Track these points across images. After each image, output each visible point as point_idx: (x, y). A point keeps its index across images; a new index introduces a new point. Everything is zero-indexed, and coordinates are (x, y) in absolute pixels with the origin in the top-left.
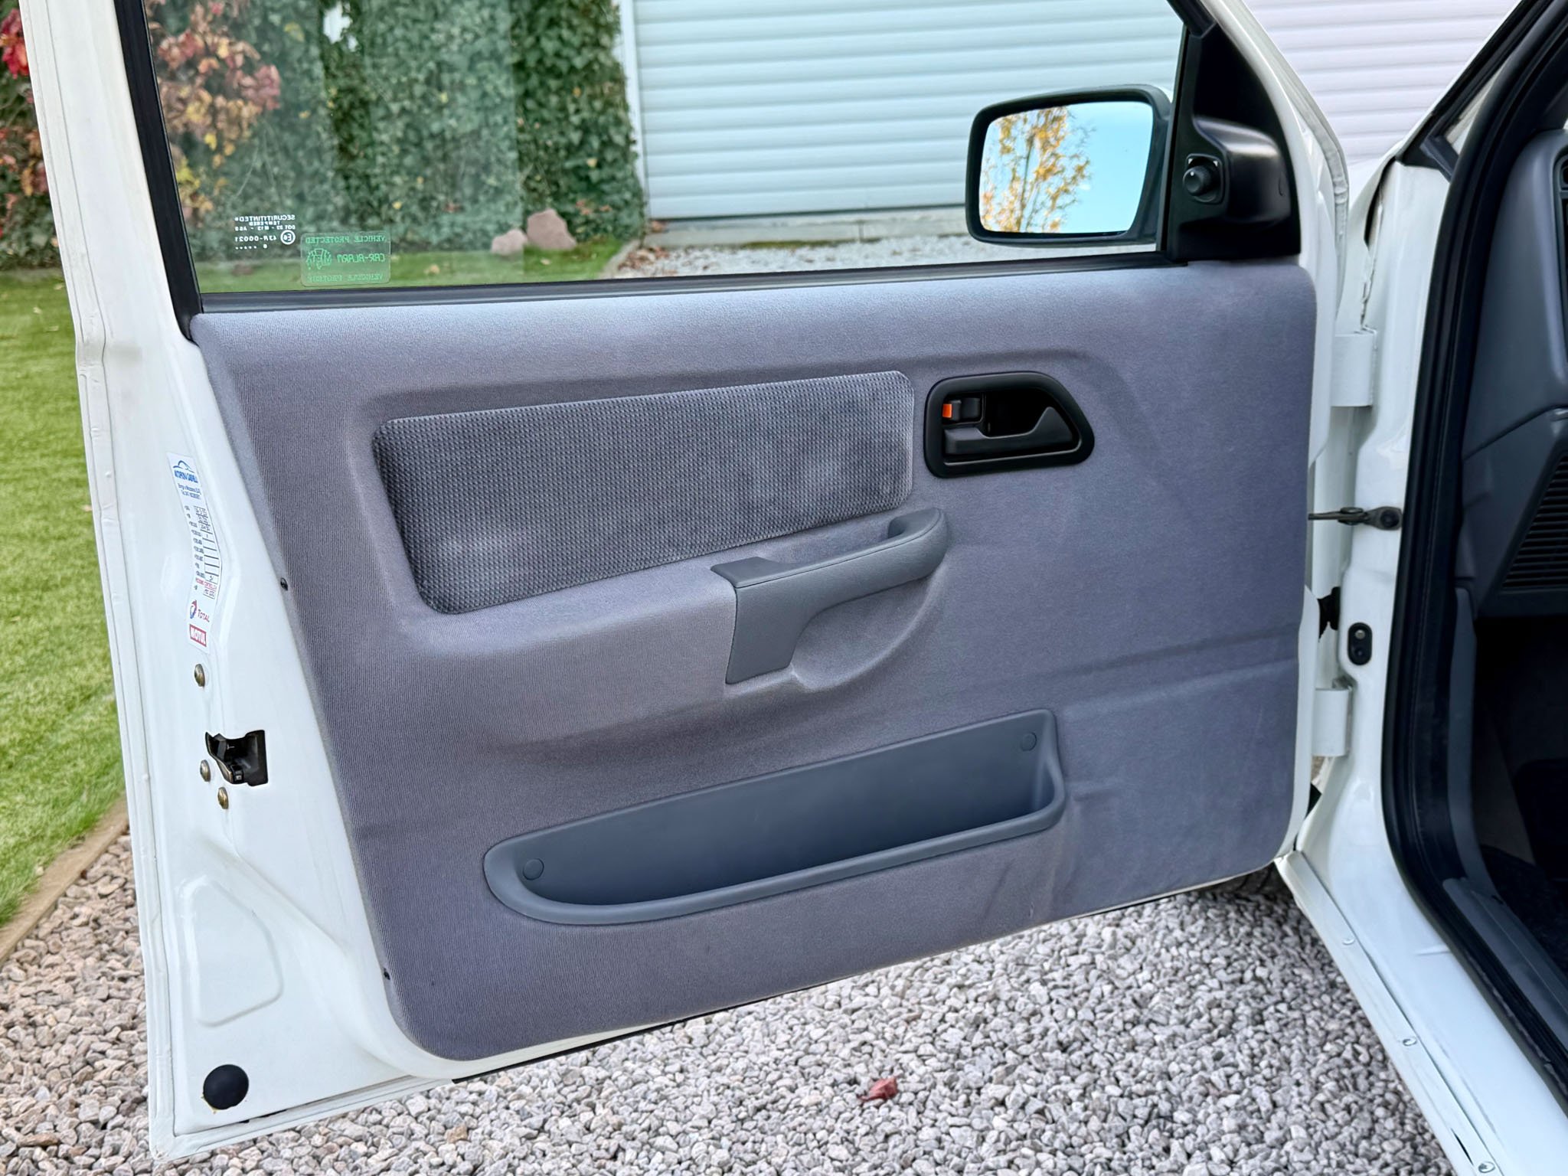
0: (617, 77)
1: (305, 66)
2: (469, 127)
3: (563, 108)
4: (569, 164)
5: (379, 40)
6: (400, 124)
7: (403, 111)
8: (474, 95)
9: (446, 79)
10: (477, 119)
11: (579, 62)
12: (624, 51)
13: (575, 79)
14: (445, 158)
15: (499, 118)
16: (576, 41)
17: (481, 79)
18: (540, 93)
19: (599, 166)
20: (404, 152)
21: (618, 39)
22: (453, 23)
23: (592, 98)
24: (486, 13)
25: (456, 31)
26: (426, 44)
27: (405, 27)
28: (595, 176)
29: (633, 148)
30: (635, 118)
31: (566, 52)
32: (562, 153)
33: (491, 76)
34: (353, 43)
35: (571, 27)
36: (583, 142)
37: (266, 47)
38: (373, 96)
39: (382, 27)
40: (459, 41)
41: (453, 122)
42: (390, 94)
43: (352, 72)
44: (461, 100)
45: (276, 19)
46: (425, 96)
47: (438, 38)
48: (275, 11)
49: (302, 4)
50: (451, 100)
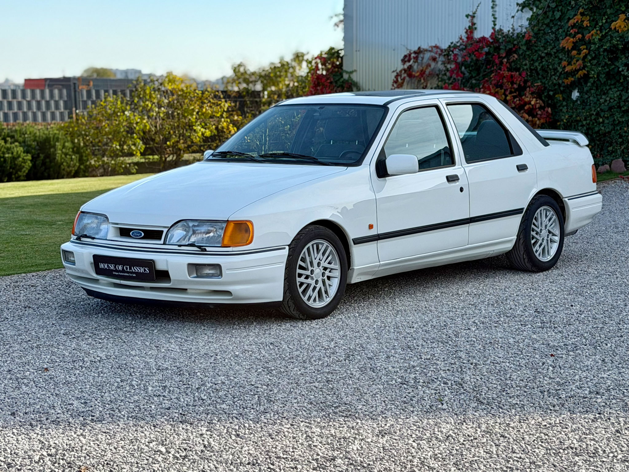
1: (562, 108)
2: (607, 130)
5: (586, 101)
6: (585, 128)
8: (611, 119)
9: (602, 114)
10: (611, 127)
14: (599, 140)
15: (618, 128)
17: (613, 115)
22: (608, 96)
24: (618, 93)
25: (608, 99)
26: (598, 103)
27: (594, 96)
34: (578, 102)
37: (550, 102)
38: (578, 118)
39: (586, 96)
40: (608, 102)
41: (603, 128)
42: (583, 118)
43: (574, 110)
44: (606, 121)
45: (551, 93)
46: (595, 119)
47: (602, 101)
48: (552, 91)
49: (562, 88)
50: (603, 121)
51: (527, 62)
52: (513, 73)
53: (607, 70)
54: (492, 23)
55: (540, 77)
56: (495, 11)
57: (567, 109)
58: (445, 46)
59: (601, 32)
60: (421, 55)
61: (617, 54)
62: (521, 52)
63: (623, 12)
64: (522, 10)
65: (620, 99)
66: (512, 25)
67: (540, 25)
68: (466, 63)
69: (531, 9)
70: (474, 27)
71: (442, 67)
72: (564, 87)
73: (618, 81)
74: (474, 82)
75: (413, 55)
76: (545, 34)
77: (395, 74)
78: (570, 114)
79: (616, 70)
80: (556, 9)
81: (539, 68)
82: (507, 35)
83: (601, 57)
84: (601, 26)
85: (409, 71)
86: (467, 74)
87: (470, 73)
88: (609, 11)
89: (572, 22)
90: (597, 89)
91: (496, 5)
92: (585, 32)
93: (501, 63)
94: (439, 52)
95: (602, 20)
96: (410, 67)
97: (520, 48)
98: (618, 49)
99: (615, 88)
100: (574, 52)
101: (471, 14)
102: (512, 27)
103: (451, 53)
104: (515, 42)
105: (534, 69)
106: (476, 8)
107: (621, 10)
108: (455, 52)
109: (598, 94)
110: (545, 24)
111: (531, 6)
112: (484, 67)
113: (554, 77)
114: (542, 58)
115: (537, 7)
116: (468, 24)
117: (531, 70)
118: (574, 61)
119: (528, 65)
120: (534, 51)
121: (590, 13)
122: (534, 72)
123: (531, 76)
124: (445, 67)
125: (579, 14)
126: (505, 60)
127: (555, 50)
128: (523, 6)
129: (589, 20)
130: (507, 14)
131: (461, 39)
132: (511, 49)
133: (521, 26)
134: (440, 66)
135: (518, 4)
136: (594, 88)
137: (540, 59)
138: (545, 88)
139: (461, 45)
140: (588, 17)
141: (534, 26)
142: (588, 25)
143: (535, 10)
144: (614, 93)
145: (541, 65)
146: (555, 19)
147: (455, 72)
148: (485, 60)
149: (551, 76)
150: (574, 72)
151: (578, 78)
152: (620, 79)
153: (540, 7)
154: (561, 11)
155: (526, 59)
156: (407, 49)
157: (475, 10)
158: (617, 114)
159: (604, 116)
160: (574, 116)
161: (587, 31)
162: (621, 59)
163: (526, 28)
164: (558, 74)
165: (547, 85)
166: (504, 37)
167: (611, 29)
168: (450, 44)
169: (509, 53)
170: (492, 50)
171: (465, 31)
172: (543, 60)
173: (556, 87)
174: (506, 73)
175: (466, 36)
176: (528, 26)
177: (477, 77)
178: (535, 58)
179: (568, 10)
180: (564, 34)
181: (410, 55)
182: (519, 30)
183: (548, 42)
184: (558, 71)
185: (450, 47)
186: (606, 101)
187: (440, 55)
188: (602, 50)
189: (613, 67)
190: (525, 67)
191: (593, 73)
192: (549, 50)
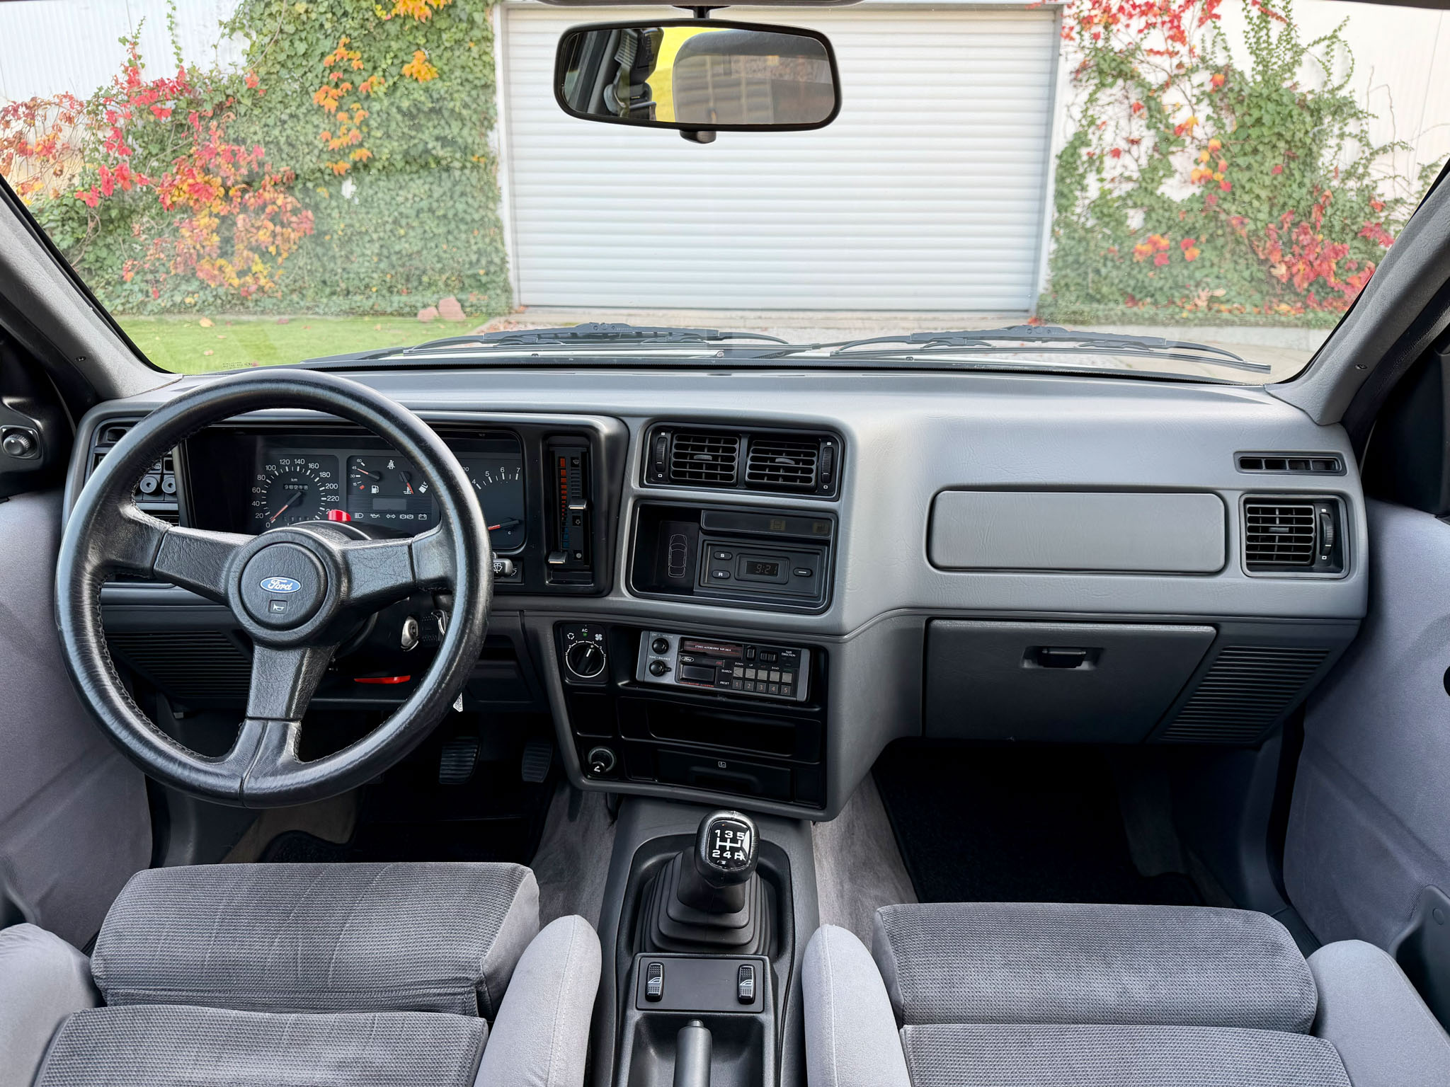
0: (498, 225)
1: (329, 211)
2: (415, 249)
3: (468, 242)
4: (469, 272)
5: (370, 199)
6: (377, 245)
7: (380, 239)
8: (420, 231)
9: (404, 222)
10: (420, 244)
11: (477, 217)
12: (504, 212)
13: (476, 226)
14: (403, 265)
15: (433, 245)
16: (476, 205)
17: (422, 223)
18: (456, 232)
19: (487, 274)
20: (380, 260)
21: (499, 205)
22: (409, 192)
23: (484, 236)
24: (427, 187)
26: (394, 202)
27: (384, 192)
28: (484, 279)
29: (508, 266)
30: (509, 249)
31: (470, 210)
32: (467, 266)
34: (357, 201)
35: (473, 198)
36: (478, 261)
37: (307, 200)
38: (363, 229)
39: (371, 192)
40: (411, 201)
41: (407, 245)
42: (373, 228)
43: (354, 216)
44: (412, 233)
45: (310, 186)
46: (392, 231)
47: (400, 199)
48: (310, 181)
49: (327, 178)
50: (406, 234)
51: (257, 128)
52: (234, 148)
53: (405, 147)
54: (176, 57)
55: (285, 156)
56: (177, 36)
57: (340, 213)
58: (85, 95)
59: (387, 80)
60: (40, 112)
62: (241, 109)
64: (230, 36)
65: (430, 196)
66: (216, 61)
67: (270, 64)
68: (134, 129)
69: (247, 35)
70: (139, 62)
71: (87, 135)
72: (329, 175)
73: (425, 167)
74: (155, 164)
75: (22, 110)
76: (280, 80)
79: (421, 146)
80: (297, 36)
81: (281, 140)
82: (209, 78)
83: (393, 125)
84: (385, 71)
85: (18, 141)
86: (140, 151)
87: (146, 148)
88: (395, 45)
89: (329, 59)
90: (389, 180)
91: (176, 24)
92: (358, 79)
93: (208, 128)
94: (77, 106)
95: (385, 59)
96: (20, 135)
97: (239, 102)
98: (421, 110)
99: (419, 178)
100: (342, 116)
101: (129, 37)
102: (214, 64)
103: (101, 108)
104: (229, 92)
105: (272, 142)
106: (136, 27)
107: (417, 45)
108: (109, 108)
109: (392, 187)
110: (279, 63)
111: (247, 30)
112: (173, 137)
113: (308, 157)
114: (284, 122)
115: (259, 32)
117: (267, 143)
118: (344, 130)
119: (260, 133)
120: (265, 109)
121: (361, 45)
122: (272, 146)
123: (268, 154)
124: (94, 135)
125: (341, 45)
126: (214, 123)
127: (303, 110)
128: (233, 27)
129: (362, 59)
130: (202, 42)
131: (117, 81)
132: (221, 103)
133: (232, 64)
134: (84, 134)
135: (221, 23)
136: (384, 178)
137: (279, 124)
138: (298, 176)
139: (119, 93)
140: (359, 54)
141: (258, 66)
142: (362, 67)
143: (254, 36)
144: (419, 186)
145: (284, 134)
146: (296, 54)
147: (115, 145)
148: (172, 122)
149: (305, 155)
150: (345, 150)
151: (354, 161)
152: (428, 163)
153: (264, 31)
154: (306, 39)
155: (253, 123)
156: (7, 96)
157: (135, 31)
158: (429, 222)
159: (406, 225)
161: (361, 78)
162: (428, 128)
163: (243, 69)
164: (316, 152)
165: (299, 171)
166: (204, 81)
167: (402, 76)
168: (96, 91)
169: (219, 110)
170: (183, 105)
171: (122, 68)
172: (286, 126)
173: (317, 175)
174: (222, 148)
175: (127, 78)
176: (246, 65)
177: (161, 156)
178: (271, 121)
179: (319, 39)
180: (317, 82)
181: (16, 110)
182: (230, 71)
183: (287, 94)
184: (316, 147)
185: (97, 96)
186: (407, 199)
187: (79, 112)
188: (395, 111)
189: (416, 141)
190: (255, 138)
192: (293, 108)
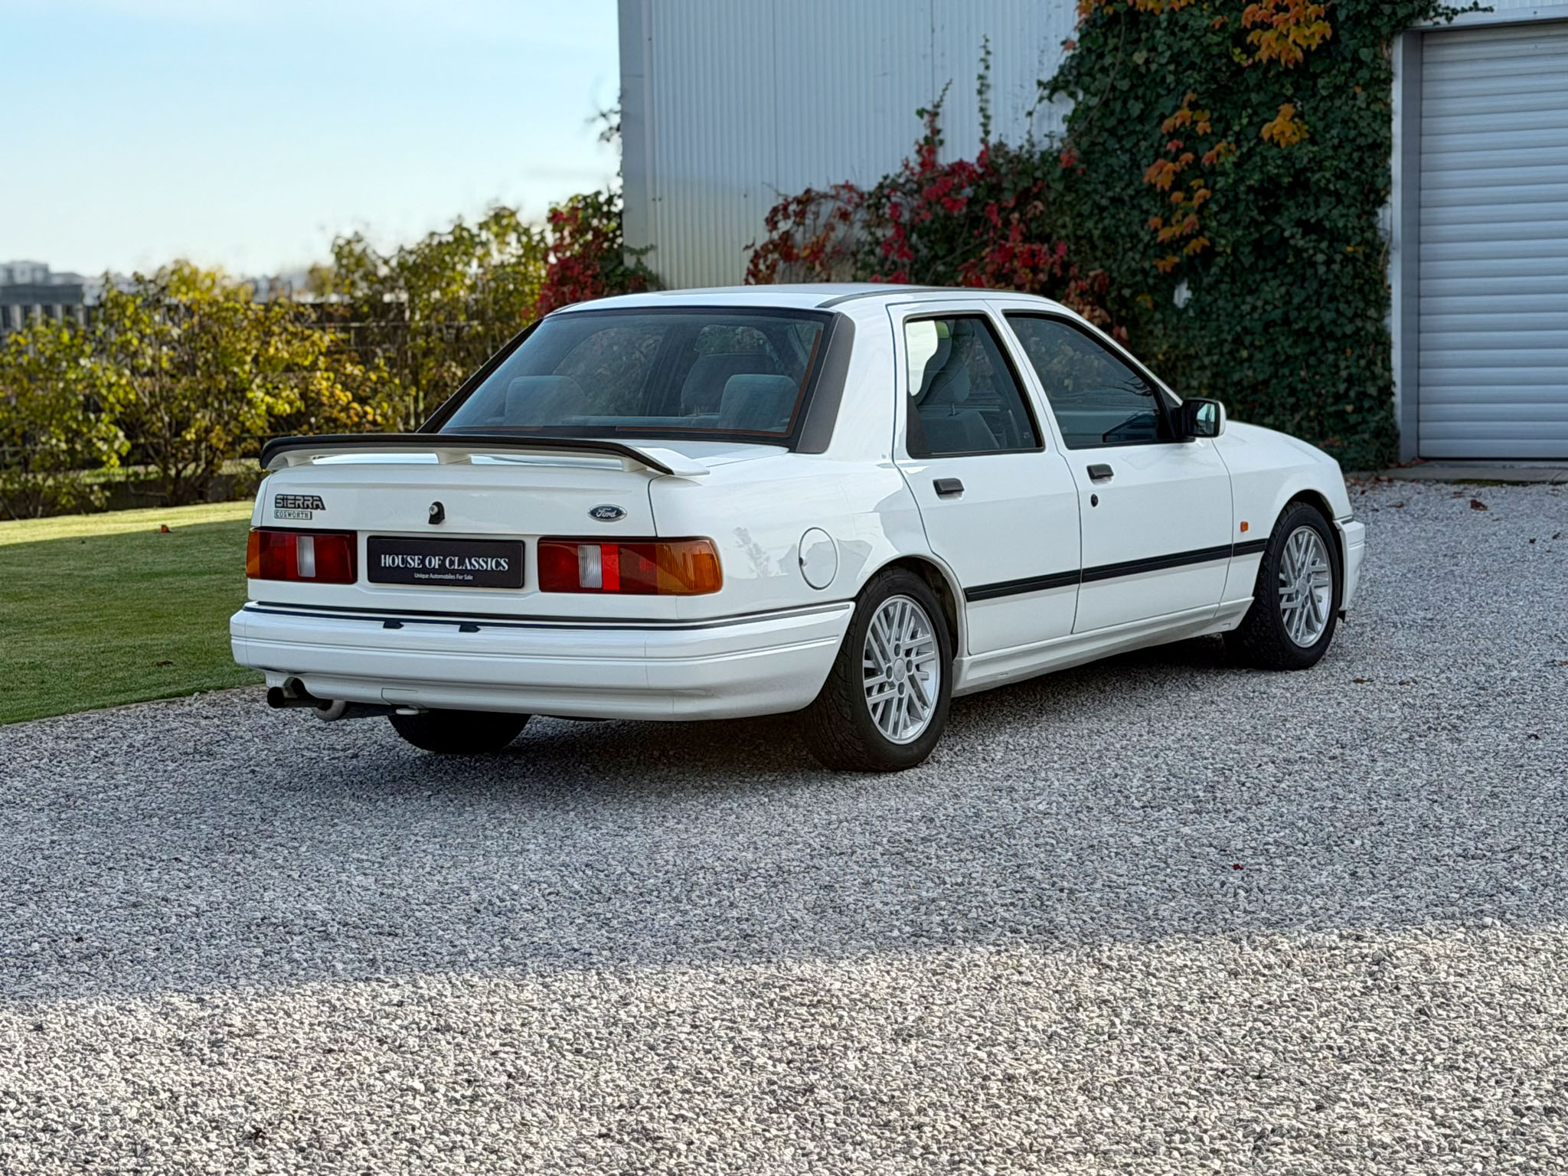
0: (1382, 341)
1: (1150, 327)
2: (1261, 377)
3: (1337, 366)
4: (1332, 407)
5: (1207, 309)
6: (1208, 373)
8: (1269, 352)
9: (1248, 340)
10: (1269, 370)
12: (1395, 323)
13: (1349, 342)
15: (1286, 371)
16: (1349, 313)
17: (1272, 341)
18: (1321, 352)
19: (1356, 411)
21: (1386, 312)
22: (1259, 298)
23: (1359, 357)
24: (1283, 290)
25: (1259, 303)
26: (1237, 313)
27: (1226, 299)
28: (1354, 417)
29: (1393, 399)
30: (1397, 376)
31: (1340, 321)
32: (1330, 400)
33: (1282, 339)
34: (1191, 312)
35: (1348, 303)
36: (1347, 390)
37: (1123, 313)
38: (1192, 351)
39: (1209, 299)
40: (1260, 311)
41: (1250, 373)
42: (1204, 350)
43: (1182, 333)
44: (1258, 356)
45: (1127, 292)
46: (1231, 353)
47: (1246, 308)
48: (1128, 286)
49: (1151, 281)
50: (1250, 358)
51: (1067, 219)
52: (1035, 247)
53: (1256, 235)
54: (981, 129)
55: (1099, 254)
56: (987, 101)
57: (1165, 328)
58: (868, 184)
59: (1239, 146)
60: (812, 208)
61: (1279, 197)
62: (1051, 196)
63: (1289, 100)
64: (1050, 98)
65: (1288, 303)
66: (1029, 132)
68: (921, 225)
69: (1073, 95)
70: (937, 138)
71: (864, 236)
72: (1155, 277)
73: (1282, 262)
74: (941, 268)
75: (792, 208)
76: (1106, 152)
77: (751, 253)
78: (1173, 340)
79: (1276, 235)
80: (1132, 94)
81: (1096, 233)
82: (1018, 157)
83: (1242, 207)
84: (1238, 134)
85: (784, 247)
86: (924, 252)
87: (931, 249)
88: (1255, 98)
89: (1168, 123)
90: (1233, 281)
91: (988, 86)
92: (1202, 147)
93: (1007, 223)
94: (856, 199)
95: (1240, 117)
96: (787, 236)
97: (1049, 187)
98: (1278, 185)
99: (1275, 277)
100: (1178, 196)
101: (929, 107)
102: (1026, 136)
103: (884, 200)
104: (1038, 174)
105: (1084, 237)
106: (939, 93)
107: (1285, 95)
108: (893, 199)
109: (1237, 291)
110: (1107, 130)
111: (1072, 88)
112: (965, 234)
113: (1130, 254)
114: (1102, 209)
115: (1086, 91)
116: (922, 131)
117: (1078, 238)
118: (1178, 215)
119: (1070, 226)
120: (1081, 193)
121: (1211, 102)
122: (1083, 242)
123: (1077, 252)
124: (872, 234)
125: (1185, 104)
126: (1016, 215)
127: (1131, 191)
128: (1054, 87)
129: (1210, 120)
130: (1015, 109)
131: (906, 166)
132: (1027, 190)
133: (1049, 136)
134: (860, 233)
135: (1040, 83)
136: (1227, 279)
137: (1096, 211)
138: (1113, 280)
139: (908, 181)
140: (1207, 113)
141: (1081, 135)
142: (1209, 131)
143: (1081, 96)
144: (1273, 289)
145: (1100, 226)
146: (1129, 117)
147: (896, 246)
148: (967, 216)
149: (1125, 251)
150: (1178, 241)
151: (1188, 257)
152: (1287, 257)
153: (1092, 89)
154: (1144, 97)
155: (1063, 213)
156: (779, 195)
157: (937, 99)
159: (1252, 344)
160: (1182, 346)
161: (1206, 145)
162: (1288, 209)
163: (1062, 140)
164: (1141, 247)
165: (1115, 274)
166: (1011, 161)
167: (1260, 140)
168: (881, 180)
169: (1024, 198)
170: (982, 192)
171: (916, 147)
172: (1105, 214)
173: (1139, 278)
174: (1020, 248)
175: (919, 160)
176: (1065, 135)
177: (949, 259)
178: (1086, 209)
179: (1159, 96)
180: (1151, 152)
181: (785, 208)
182: (1045, 145)
183: (1113, 171)
184: (1141, 240)
185: (881, 186)
186: (1254, 308)
187: (858, 206)
188: (1242, 188)
189: (1270, 228)
190: (1063, 232)
191: (1223, 242)
192: (1118, 190)
